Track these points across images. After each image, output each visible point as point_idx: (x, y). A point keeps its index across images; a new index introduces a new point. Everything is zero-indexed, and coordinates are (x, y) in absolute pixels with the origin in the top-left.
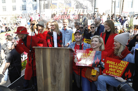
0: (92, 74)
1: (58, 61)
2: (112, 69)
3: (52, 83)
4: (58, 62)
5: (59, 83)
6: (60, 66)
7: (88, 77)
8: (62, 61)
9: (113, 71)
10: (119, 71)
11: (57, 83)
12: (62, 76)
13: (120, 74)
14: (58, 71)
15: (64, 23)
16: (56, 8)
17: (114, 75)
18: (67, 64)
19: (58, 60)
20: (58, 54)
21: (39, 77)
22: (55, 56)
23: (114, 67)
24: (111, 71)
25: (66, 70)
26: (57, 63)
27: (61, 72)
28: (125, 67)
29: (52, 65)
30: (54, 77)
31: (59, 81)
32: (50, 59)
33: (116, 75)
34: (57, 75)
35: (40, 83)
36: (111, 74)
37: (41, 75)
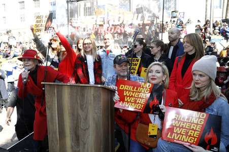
0: (150, 133)
1: (82, 109)
2: (178, 129)
3: (72, 147)
4: (83, 111)
5: (84, 147)
6: (86, 118)
7: (142, 141)
8: (89, 108)
9: (180, 134)
10: (193, 132)
11: (81, 147)
12: (90, 136)
13: (195, 137)
14: (82, 126)
15: (105, 41)
16: (103, 13)
17: (183, 141)
18: (98, 114)
19: (82, 106)
20: (83, 95)
21: (51, 135)
22: (77, 99)
23: (182, 124)
24: (178, 134)
25: (97, 125)
26: (80, 112)
27: (87, 129)
28: (202, 123)
29: (73, 115)
30: (77, 138)
31: (85, 144)
32: (69, 105)
33: (188, 142)
34: (80, 133)
35: (53, 146)
36: (178, 140)
37: (55, 133)
